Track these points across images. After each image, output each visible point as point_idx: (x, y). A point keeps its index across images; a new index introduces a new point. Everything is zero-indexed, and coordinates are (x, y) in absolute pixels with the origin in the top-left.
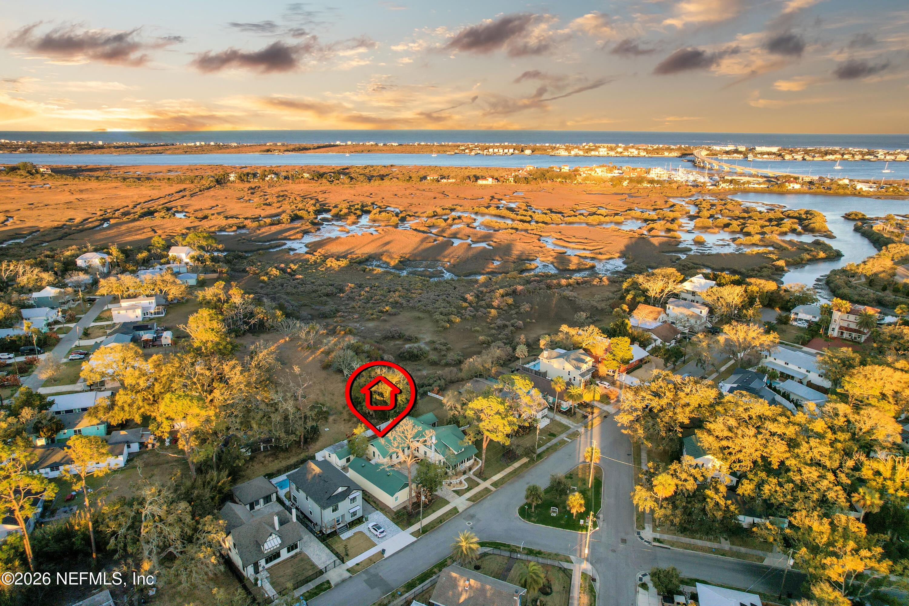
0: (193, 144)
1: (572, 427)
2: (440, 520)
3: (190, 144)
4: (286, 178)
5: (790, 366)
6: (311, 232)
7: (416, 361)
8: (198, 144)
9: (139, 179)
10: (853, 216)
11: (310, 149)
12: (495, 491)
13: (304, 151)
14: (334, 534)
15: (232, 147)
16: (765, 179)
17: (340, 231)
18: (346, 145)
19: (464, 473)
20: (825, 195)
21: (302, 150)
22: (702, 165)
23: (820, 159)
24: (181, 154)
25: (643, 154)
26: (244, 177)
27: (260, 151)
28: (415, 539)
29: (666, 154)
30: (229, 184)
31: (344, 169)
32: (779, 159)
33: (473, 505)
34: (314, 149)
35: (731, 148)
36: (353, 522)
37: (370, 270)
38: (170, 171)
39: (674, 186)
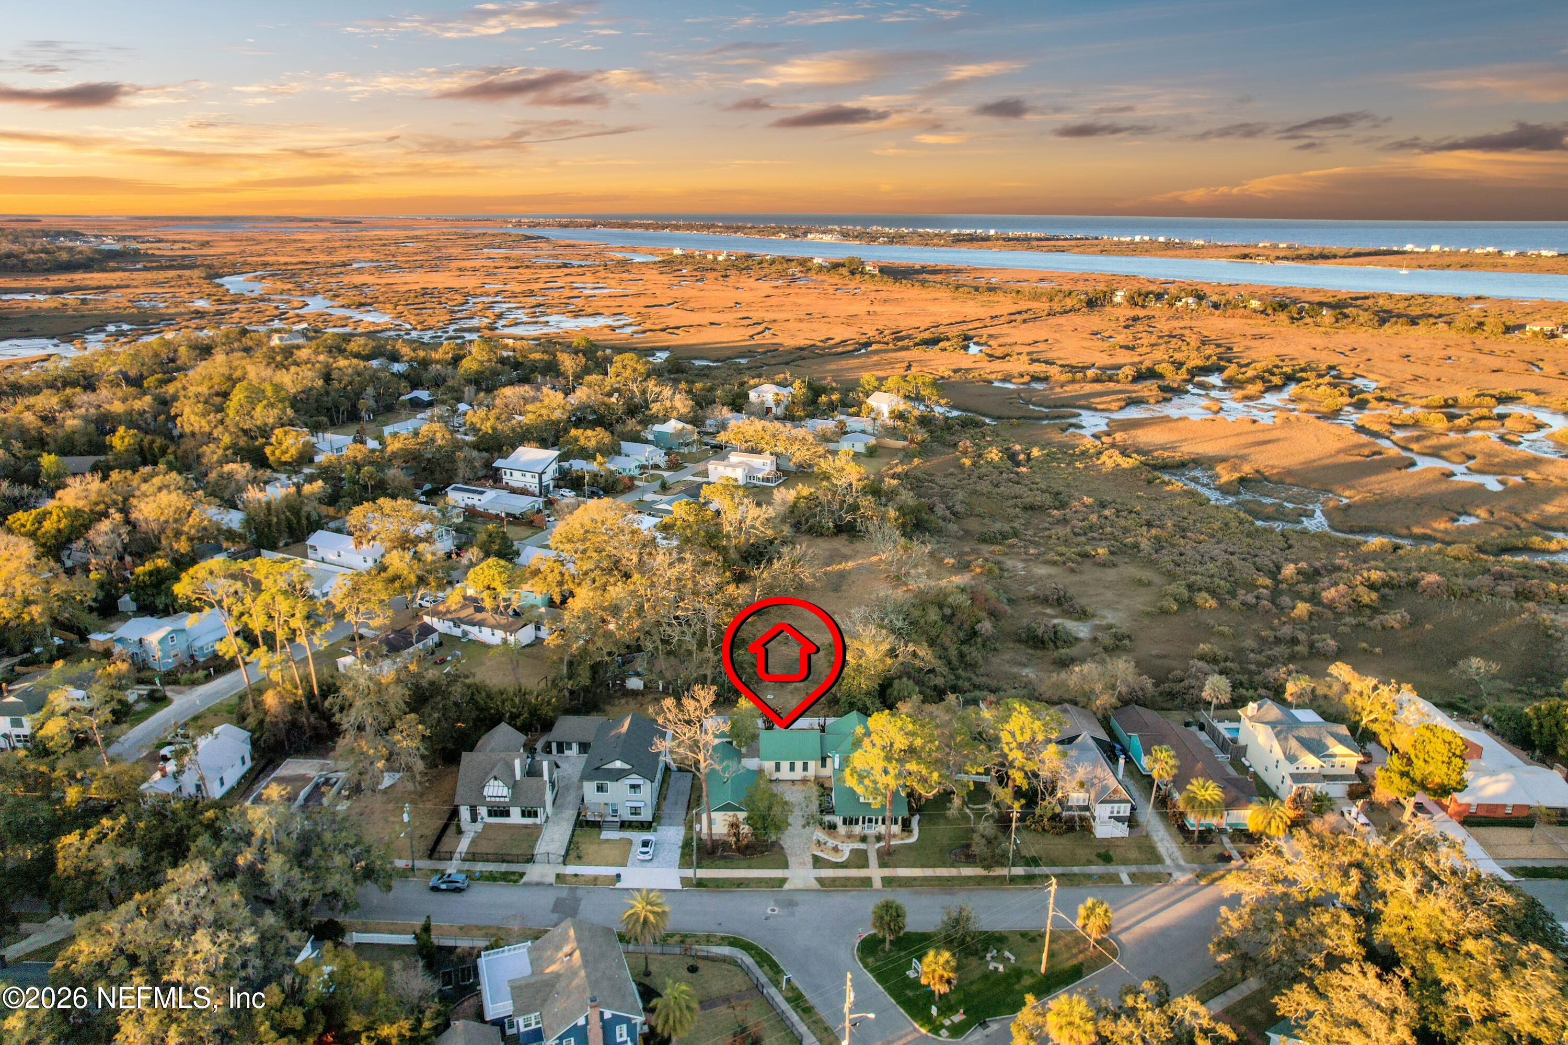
0: (1128, 239)
1: (1168, 862)
2: (740, 883)
3: (1123, 239)
4: (1216, 306)
6: (1147, 402)
7: (1035, 647)
8: (1137, 239)
9: (976, 289)
11: (1335, 257)
12: (878, 890)
13: (1320, 261)
14: (597, 825)
15: (1191, 247)
17: (1203, 408)
18: (1426, 252)
19: (864, 839)
21: (1316, 258)
24: (1094, 253)
26: (1138, 298)
27: (1231, 257)
28: (679, 887)
30: (1108, 308)
31: (1356, 299)
33: (818, 891)
34: (1344, 257)
36: (631, 822)
37: (1163, 482)
38: (1042, 280)
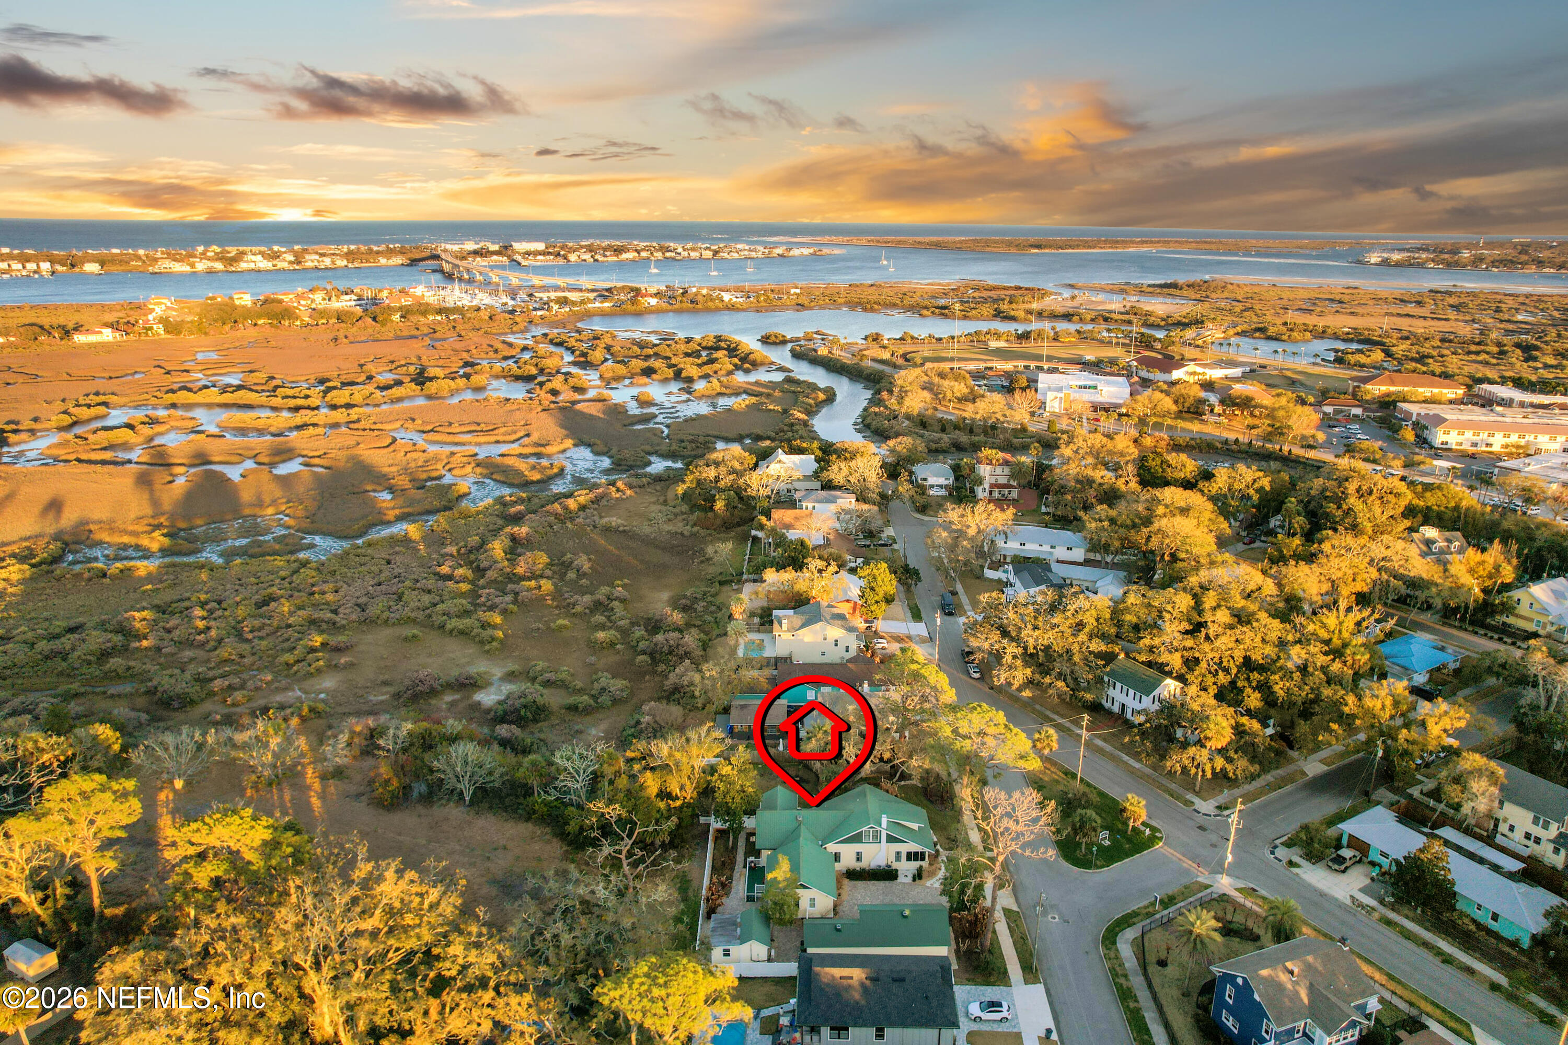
5: (1028, 546)
10: (773, 339)
16: (595, 294)
20: (694, 311)
22: (466, 277)
23: (615, 259)
25: (341, 263)
29: (383, 261)
32: (561, 261)
35: (470, 246)
39: (484, 315)
